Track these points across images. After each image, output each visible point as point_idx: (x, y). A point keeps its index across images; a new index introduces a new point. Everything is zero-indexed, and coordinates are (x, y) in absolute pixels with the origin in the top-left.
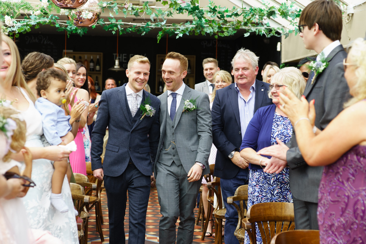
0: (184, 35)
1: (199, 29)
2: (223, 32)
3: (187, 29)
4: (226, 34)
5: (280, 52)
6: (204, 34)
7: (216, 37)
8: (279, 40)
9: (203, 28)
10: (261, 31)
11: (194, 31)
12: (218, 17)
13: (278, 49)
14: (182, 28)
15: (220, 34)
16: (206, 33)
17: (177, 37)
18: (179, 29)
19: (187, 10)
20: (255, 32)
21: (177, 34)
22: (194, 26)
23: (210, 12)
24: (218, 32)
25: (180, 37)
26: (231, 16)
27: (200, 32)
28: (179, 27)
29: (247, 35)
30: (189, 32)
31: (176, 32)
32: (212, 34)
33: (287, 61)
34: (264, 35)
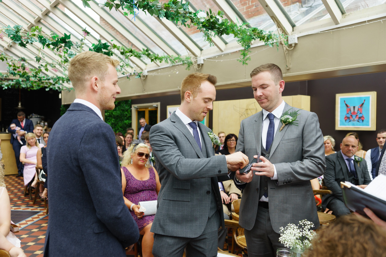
0: (8, 88)
1: (18, 85)
2: (33, 87)
3: (10, 84)
4: (35, 89)
5: (61, 99)
6: (21, 88)
7: (29, 90)
8: (61, 92)
9: (20, 84)
10: (55, 88)
11: (14, 86)
12: (38, 80)
13: (60, 97)
14: (6, 83)
15: (31, 88)
16: (22, 87)
17: (4, 89)
18: (5, 84)
19: (19, 75)
20: (52, 88)
21: (3, 87)
22: (15, 83)
23: (34, 77)
24: (30, 87)
25: (5, 89)
26: (45, 80)
27: (19, 87)
28: (4, 83)
29: (47, 90)
30: (11, 86)
31: (3, 86)
32: (26, 88)
33: (66, 104)
34: (57, 90)
